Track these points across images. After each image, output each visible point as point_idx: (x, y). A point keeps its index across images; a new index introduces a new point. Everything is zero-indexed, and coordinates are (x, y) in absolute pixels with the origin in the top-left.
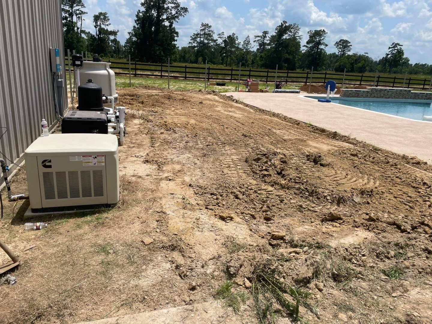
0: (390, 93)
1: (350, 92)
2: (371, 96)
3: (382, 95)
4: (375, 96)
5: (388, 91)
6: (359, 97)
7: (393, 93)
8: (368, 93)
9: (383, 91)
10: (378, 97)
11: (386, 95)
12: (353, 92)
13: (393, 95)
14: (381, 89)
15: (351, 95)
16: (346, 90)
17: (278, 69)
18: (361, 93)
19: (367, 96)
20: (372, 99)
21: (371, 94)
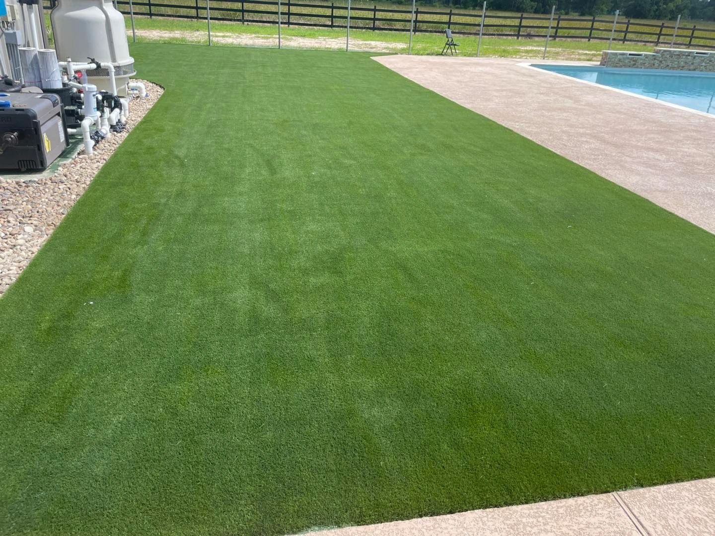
0: (699, 60)
1: (621, 57)
2: (660, 65)
3: (682, 64)
4: (668, 66)
5: (694, 57)
6: (637, 67)
7: (703, 61)
8: (655, 59)
9: (684, 57)
10: (673, 68)
11: (690, 63)
12: (625, 56)
13: (704, 64)
14: (680, 52)
15: (621, 64)
16: (612, 53)
17: (486, 9)
18: (641, 59)
19: (652, 66)
20: (662, 70)
21: (661, 62)
